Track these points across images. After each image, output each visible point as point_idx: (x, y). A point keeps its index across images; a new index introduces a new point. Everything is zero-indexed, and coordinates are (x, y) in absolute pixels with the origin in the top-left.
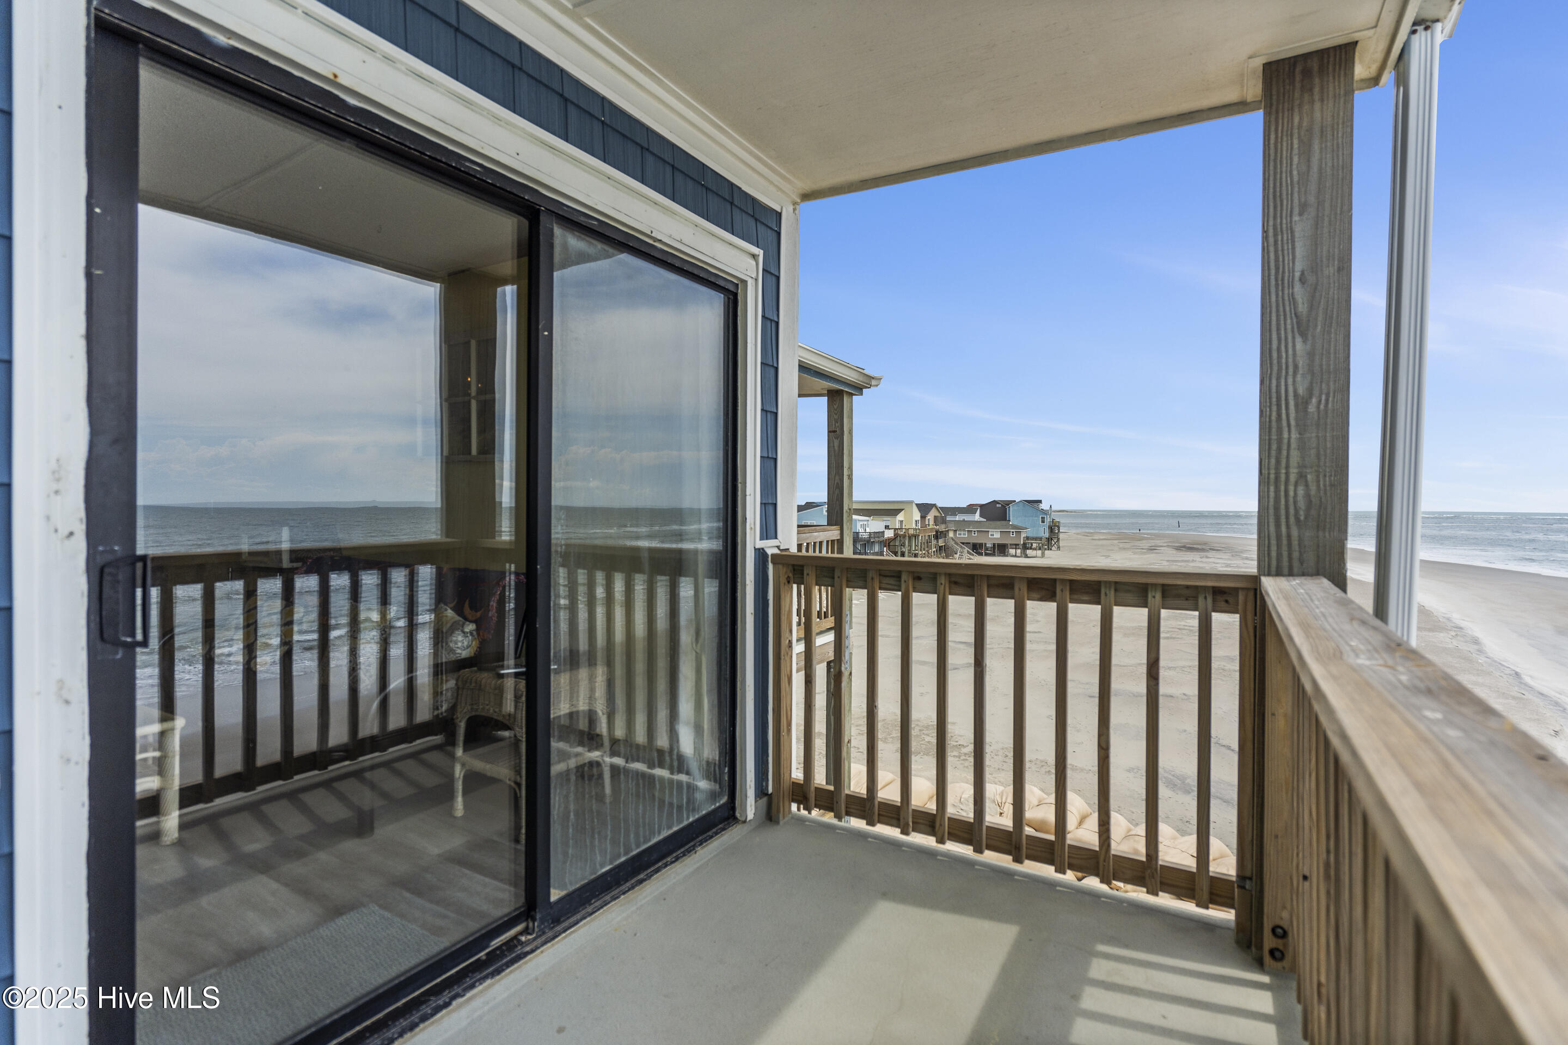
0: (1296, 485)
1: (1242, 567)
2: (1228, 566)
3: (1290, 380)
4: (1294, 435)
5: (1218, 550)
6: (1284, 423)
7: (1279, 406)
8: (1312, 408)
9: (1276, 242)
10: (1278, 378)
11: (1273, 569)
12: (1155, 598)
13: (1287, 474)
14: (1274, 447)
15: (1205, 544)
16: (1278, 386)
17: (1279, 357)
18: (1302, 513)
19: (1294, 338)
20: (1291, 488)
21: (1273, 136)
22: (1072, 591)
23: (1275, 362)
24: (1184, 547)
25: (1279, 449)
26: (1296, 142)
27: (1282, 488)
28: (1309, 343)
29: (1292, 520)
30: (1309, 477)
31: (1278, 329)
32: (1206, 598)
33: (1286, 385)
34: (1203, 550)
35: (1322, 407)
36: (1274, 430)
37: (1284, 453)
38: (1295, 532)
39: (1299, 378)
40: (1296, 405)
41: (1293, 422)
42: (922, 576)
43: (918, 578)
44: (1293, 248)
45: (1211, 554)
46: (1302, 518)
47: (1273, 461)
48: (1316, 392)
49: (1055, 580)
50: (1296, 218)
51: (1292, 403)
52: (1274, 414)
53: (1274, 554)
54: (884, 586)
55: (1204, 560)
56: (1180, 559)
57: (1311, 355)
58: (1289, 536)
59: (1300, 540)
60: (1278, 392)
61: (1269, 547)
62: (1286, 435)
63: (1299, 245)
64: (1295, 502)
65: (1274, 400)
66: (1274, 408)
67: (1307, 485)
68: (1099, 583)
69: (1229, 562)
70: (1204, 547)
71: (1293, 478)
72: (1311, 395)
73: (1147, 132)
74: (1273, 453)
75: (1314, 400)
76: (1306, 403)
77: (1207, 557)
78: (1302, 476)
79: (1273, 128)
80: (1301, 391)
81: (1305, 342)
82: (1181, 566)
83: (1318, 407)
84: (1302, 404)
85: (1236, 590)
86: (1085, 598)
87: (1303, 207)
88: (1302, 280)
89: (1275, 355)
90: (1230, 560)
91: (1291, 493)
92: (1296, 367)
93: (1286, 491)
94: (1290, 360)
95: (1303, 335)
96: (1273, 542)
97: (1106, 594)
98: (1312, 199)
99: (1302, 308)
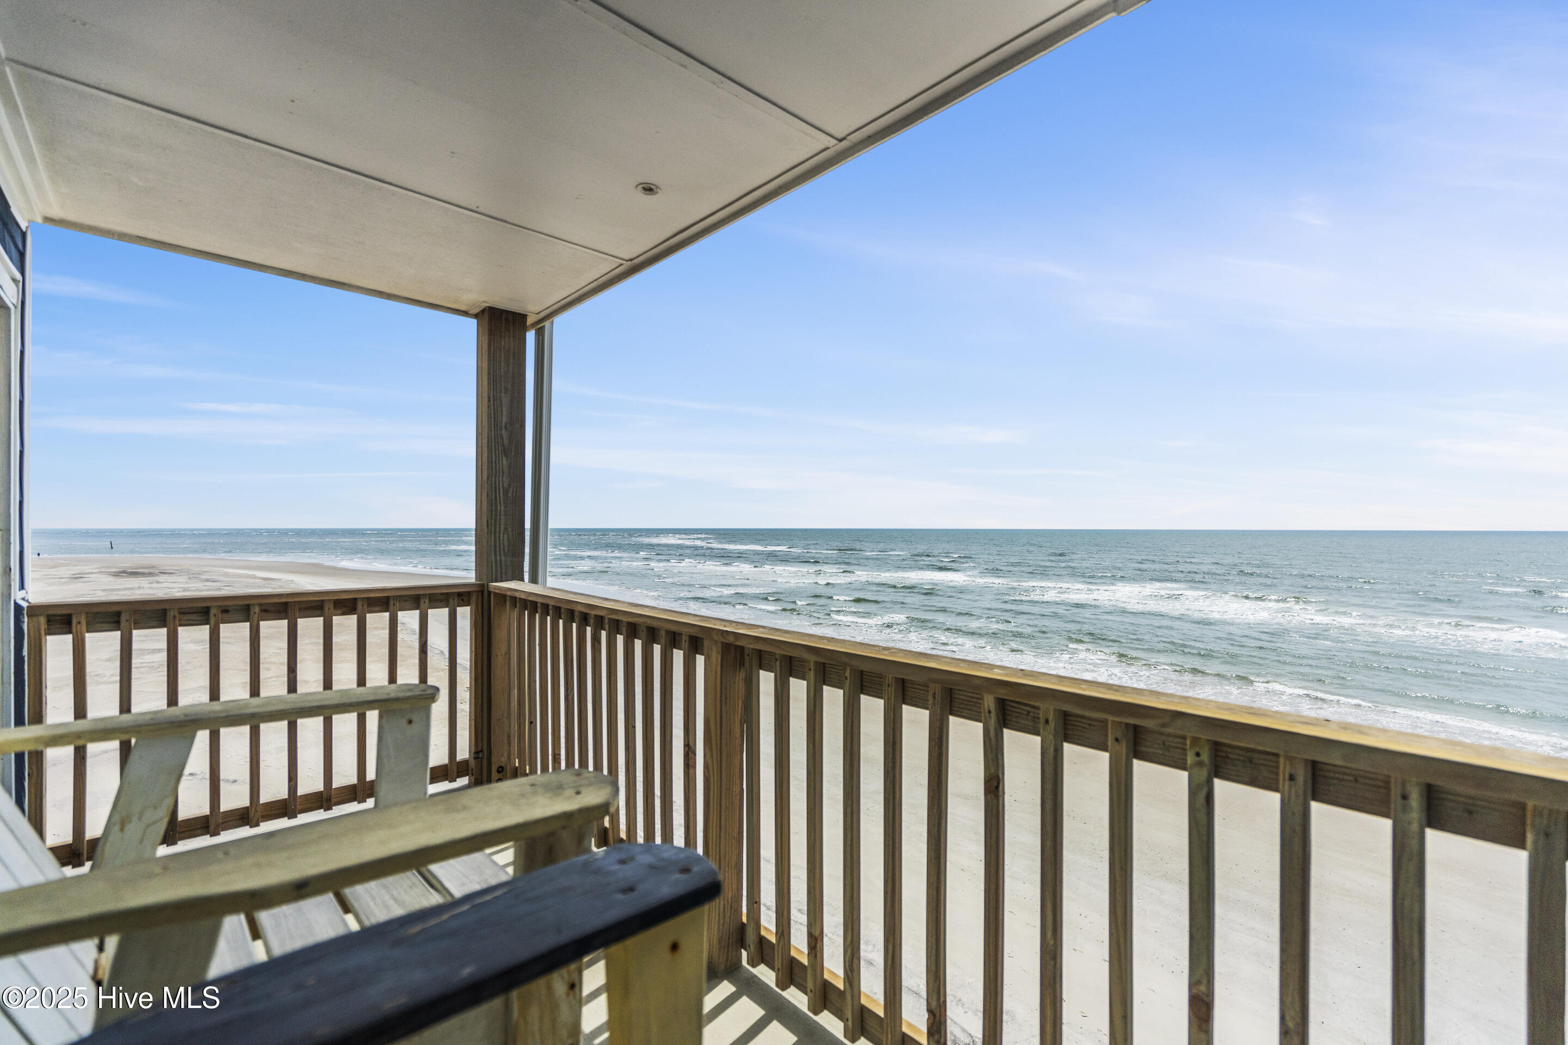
0: (503, 534)
1: (202, 591)
2: (185, 590)
3: (501, 479)
4: (503, 508)
5: (171, 573)
6: (498, 502)
7: (496, 491)
8: (510, 495)
9: (494, 404)
10: (495, 477)
11: (494, 579)
12: (425, 602)
13: (500, 530)
14: (494, 513)
15: (152, 567)
16: (495, 481)
17: (496, 466)
18: (506, 549)
19: (502, 457)
20: (501, 535)
21: (492, 347)
22: (369, 605)
23: (494, 468)
24: (124, 572)
25: (496, 515)
26: (503, 354)
27: (498, 535)
28: (509, 460)
29: (502, 552)
30: (509, 530)
31: (495, 452)
32: (454, 599)
33: (499, 481)
34: (151, 574)
35: (514, 494)
36: (493, 505)
37: (498, 517)
38: (503, 559)
39: (504, 478)
40: (503, 492)
41: (502, 501)
42: (229, 609)
43: (225, 611)
44: (502, 409)
45: (162, 578)
46: (506, 551)
47: (493, 521)
48: (512, 486)
49: (355, 599)
50: (503, 395)
51: (501, 491)
52: (494, 496)
53: (494, 571)
54: (182, 622)
55: (155, 585)
56: (122, 587)
57: (510, 467)
58: (501, 561)
59: (506, 563)
60: (495, 484)
61: (492, 567)
62: (499, 508)
63: (504, 409)
64: (503, 543)
65: (494, 488)
66: (494, 493)
67: (508, 534)
68: (388, 597)
69: (186, 586)
70: (152, 571)
71: (502, 531)
72: (510, 488)
73: (408, 304)
74: (493, 517)
75: (511, 491)
76: (508, 491)
77: (158, 582)
78: (506, 529)
79: (492, 343)
80: (505, 485)
81: (507, 460)
82: (124, 595)
83: (513, 494)
84: (506, 492)
85: (469, 593)
86: (377, 609)
87: (506, 389)
88: (506, 428)
89: (494, 465)
90: (187, 583)
91: (502, 539)
92: (503, 472)
93: (499, 538)
94: (501, 468)
95: (506, 456)
96: (494, 564)
97: (394, 605)
98: (510, 387)
99: (506, 442)
